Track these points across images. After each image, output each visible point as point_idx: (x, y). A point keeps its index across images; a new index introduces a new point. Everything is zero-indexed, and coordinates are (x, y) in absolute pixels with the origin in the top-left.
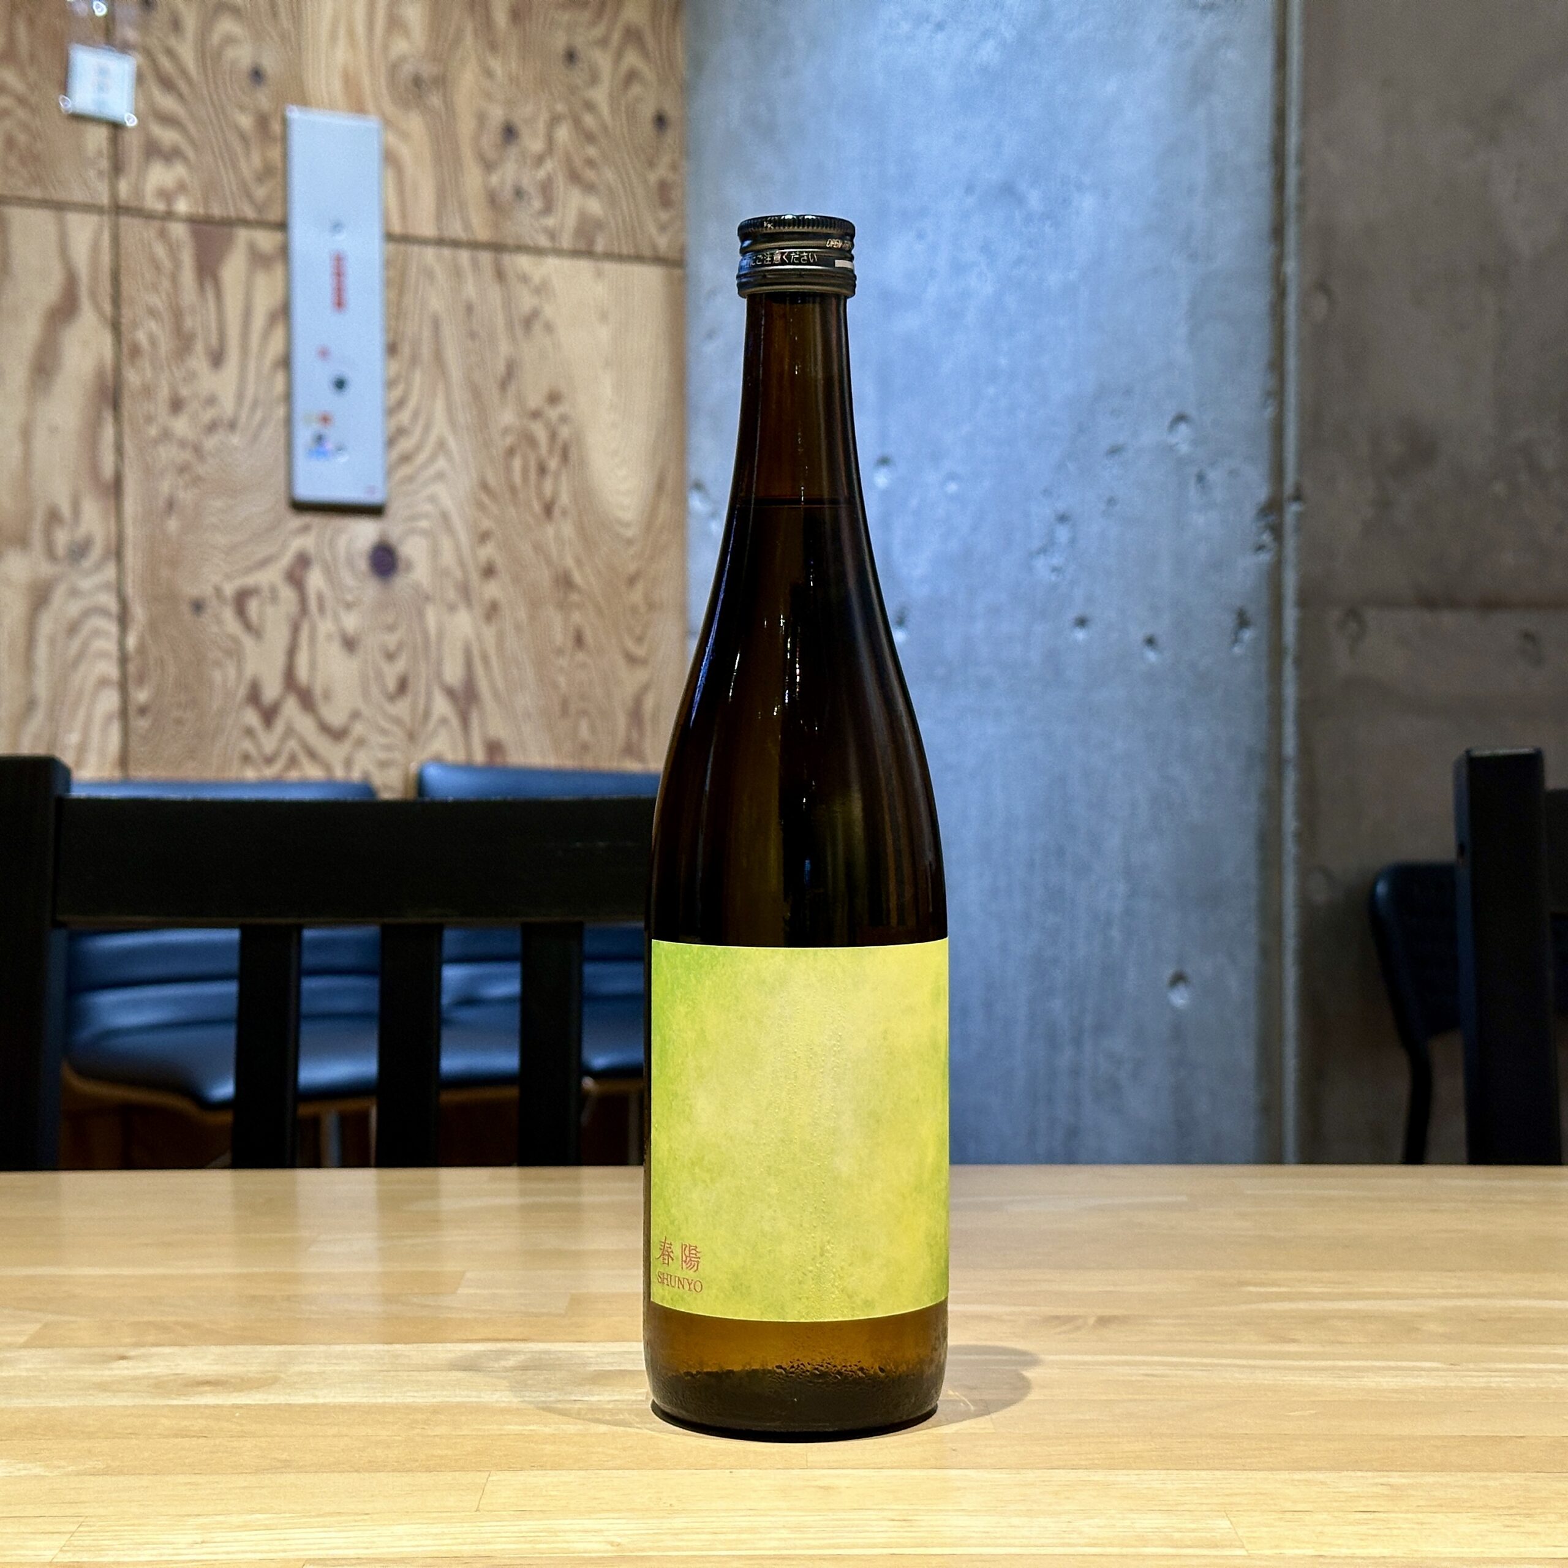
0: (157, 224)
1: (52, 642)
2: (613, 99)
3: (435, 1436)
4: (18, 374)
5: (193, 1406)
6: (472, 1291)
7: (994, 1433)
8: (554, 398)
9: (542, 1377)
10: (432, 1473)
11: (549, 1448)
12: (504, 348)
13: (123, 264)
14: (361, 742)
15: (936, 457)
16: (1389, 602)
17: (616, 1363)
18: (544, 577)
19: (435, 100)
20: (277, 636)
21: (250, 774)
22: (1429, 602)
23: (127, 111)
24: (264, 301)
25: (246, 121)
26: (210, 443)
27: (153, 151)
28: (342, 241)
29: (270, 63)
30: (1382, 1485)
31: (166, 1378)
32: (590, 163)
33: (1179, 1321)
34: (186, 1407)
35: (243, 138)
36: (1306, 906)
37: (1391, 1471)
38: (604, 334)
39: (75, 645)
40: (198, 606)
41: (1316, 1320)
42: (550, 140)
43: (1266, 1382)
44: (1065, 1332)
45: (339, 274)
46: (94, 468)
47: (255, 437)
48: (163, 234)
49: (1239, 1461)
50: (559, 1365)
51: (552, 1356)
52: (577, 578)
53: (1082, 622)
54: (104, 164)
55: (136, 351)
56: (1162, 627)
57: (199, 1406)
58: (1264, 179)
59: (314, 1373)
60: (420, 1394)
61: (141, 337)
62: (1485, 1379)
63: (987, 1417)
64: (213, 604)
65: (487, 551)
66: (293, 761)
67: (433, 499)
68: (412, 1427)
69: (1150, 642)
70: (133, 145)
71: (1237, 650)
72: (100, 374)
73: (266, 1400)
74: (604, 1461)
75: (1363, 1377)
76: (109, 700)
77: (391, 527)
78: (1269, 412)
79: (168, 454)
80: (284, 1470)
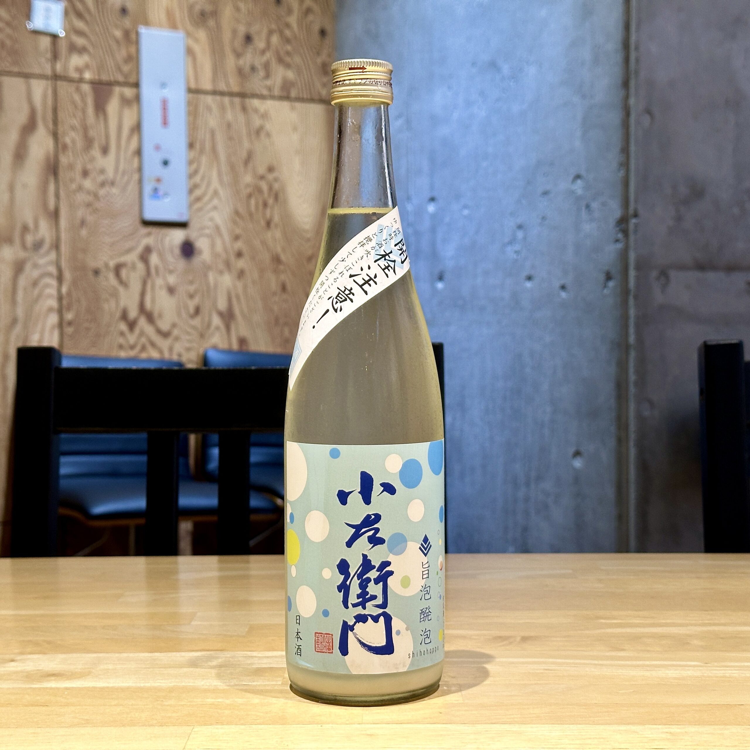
0: (75, 85)
1: (25, 289)
2: (300, 23)
3: (168, 705)
4: (8, 158)
5: (44, 688)
6: (199, 623)
7: (462, 703)
8: (271, 169)
9: (229, 672)
10: (163, 727)
11: (227, 712)
12: (246, 144)
13: (59, 105)
14: (177, 339)
15: (458, 197)
16: (682, 267)
17: (268, 663)
18: (266, 257)
19: (211, 23)
20: (136, 286)
21: (123, 354)
22: (701, 267)
23: (60, 29)
24: (129, 121)
25: (118, 34)
26: (102, 192)
27: (73, 48)
28: (166, 92)
29: (130, 6)
30: (667, 733)
31: (32, 672)
32: (288, 53)
33: (564, 639)
34: (40, 688)
35: (117, 42)
36: (640, 418)
37: (672, 725)
38: (295, 137)
39: (36, 292)
40: (96, 272)
41: (635, 639)
42: (268, 42)
43: (607, 673)
44: (503, 645)
45: (164, 109)
46: (45, 205)
47: (124, 189)
48: (78, 89)
49: (592, 719)
50: (239, 664)
51: (236, 660)
52: (283, 257)
53: (529, 278)
54: (49, 55)
55: (65, 147)
56: (568, 281)
57: (47, 688)
58: (619, 58)
59: (109, 669)
60: (164, 681)
61: (68, 140)
62: (723, 672)
63: (460, 693)
64: (104, 270)
65: (239, 245)
66: (144, 348)
67: (211, 219)
68: (157, 700)
69: (563, 287)
70: (63, 46)
71: (606, 291)
72: (48, 159)
73: (82, 685)
74: (255, 720)
75: (659, 671)
76: (53, 319)
77: (192, 233)
78: (622, 173)
79: (81, 197)
80: (85, 725)
